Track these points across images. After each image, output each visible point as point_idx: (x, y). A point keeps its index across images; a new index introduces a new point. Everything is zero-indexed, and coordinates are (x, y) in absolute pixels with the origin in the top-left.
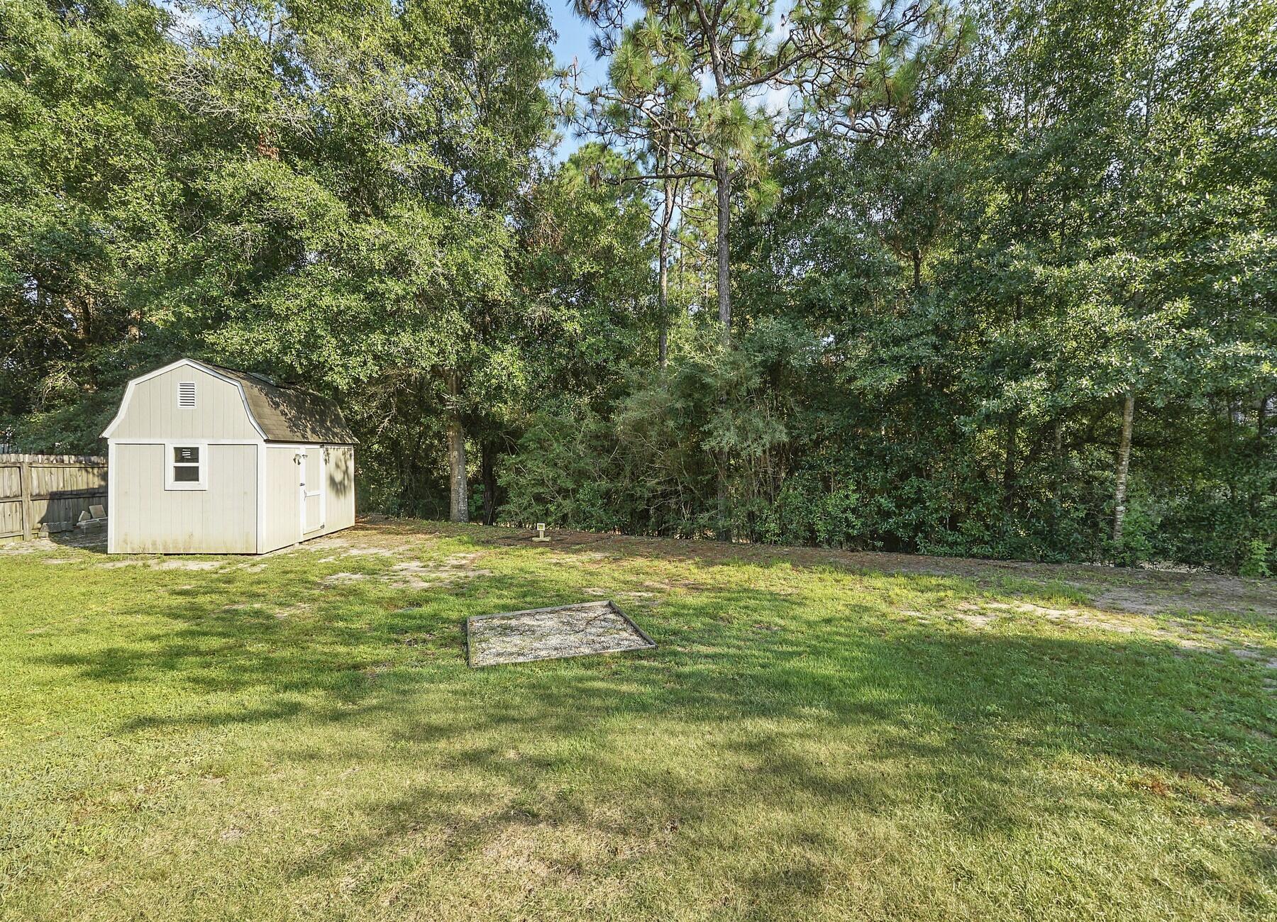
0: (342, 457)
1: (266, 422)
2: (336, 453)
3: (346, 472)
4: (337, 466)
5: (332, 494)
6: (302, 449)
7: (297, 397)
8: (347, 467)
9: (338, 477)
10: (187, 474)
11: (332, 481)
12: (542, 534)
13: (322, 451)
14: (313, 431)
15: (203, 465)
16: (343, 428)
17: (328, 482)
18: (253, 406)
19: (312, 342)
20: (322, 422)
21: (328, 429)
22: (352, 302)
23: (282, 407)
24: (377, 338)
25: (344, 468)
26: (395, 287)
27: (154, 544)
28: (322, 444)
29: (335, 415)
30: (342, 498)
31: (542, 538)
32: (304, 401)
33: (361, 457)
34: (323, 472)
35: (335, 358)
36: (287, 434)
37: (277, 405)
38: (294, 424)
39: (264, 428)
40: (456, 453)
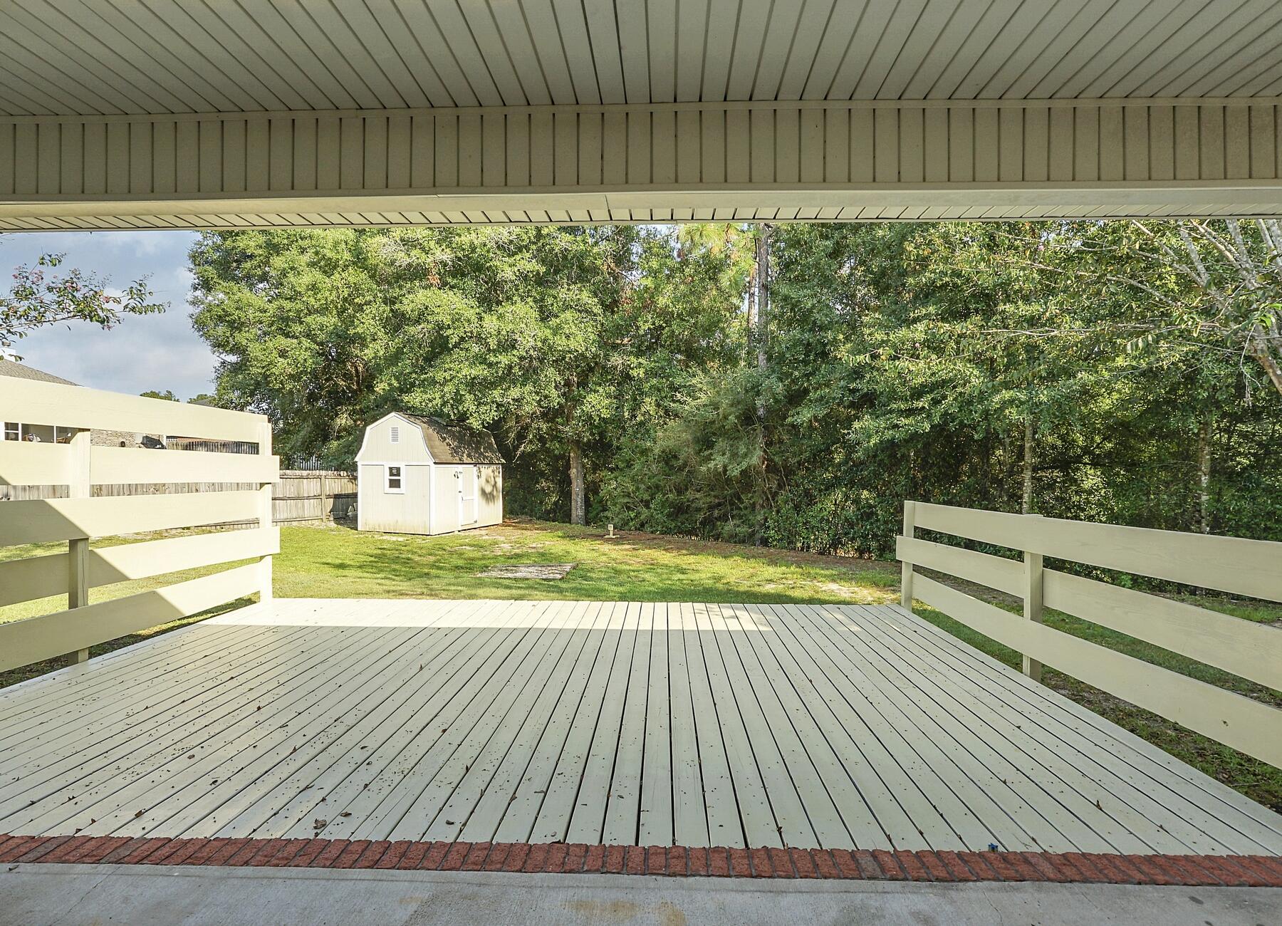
0: (492, 474)
1: (436, 450)
2: (487, 471)
3: (495, 485)
4: (487, 481)
5: (483, 502)
6: (460, 468)
7: (459, 432)
8: (496, 483)
9: (488, 489)
10: (395, 484)
11: (483, 492)
12: (611, 533)
13: (475, 468)
14: (469, 456)
15: (402, 478)
16: (493, 451)
17: (480, 492)
18: (428, 439)
19: (458, 399)
20: (477, 449)
21: (482, 453)
22: (480, 371)
23: (447, 440)
24: (496, 394)
25: (493, 483)
26: (504, 360)
27: (379, 526)
28: (475, 464)
29: (488, 443)
30: (491, 504)
31: (611, 536)
32: (465, 435)
33: (508, 472)
34: (476, 484)
35: (473, 408)
36: (450, 459)
37: (444, 439)
38: (455, 451)
39: (434, 455)
40: (574, 470)
